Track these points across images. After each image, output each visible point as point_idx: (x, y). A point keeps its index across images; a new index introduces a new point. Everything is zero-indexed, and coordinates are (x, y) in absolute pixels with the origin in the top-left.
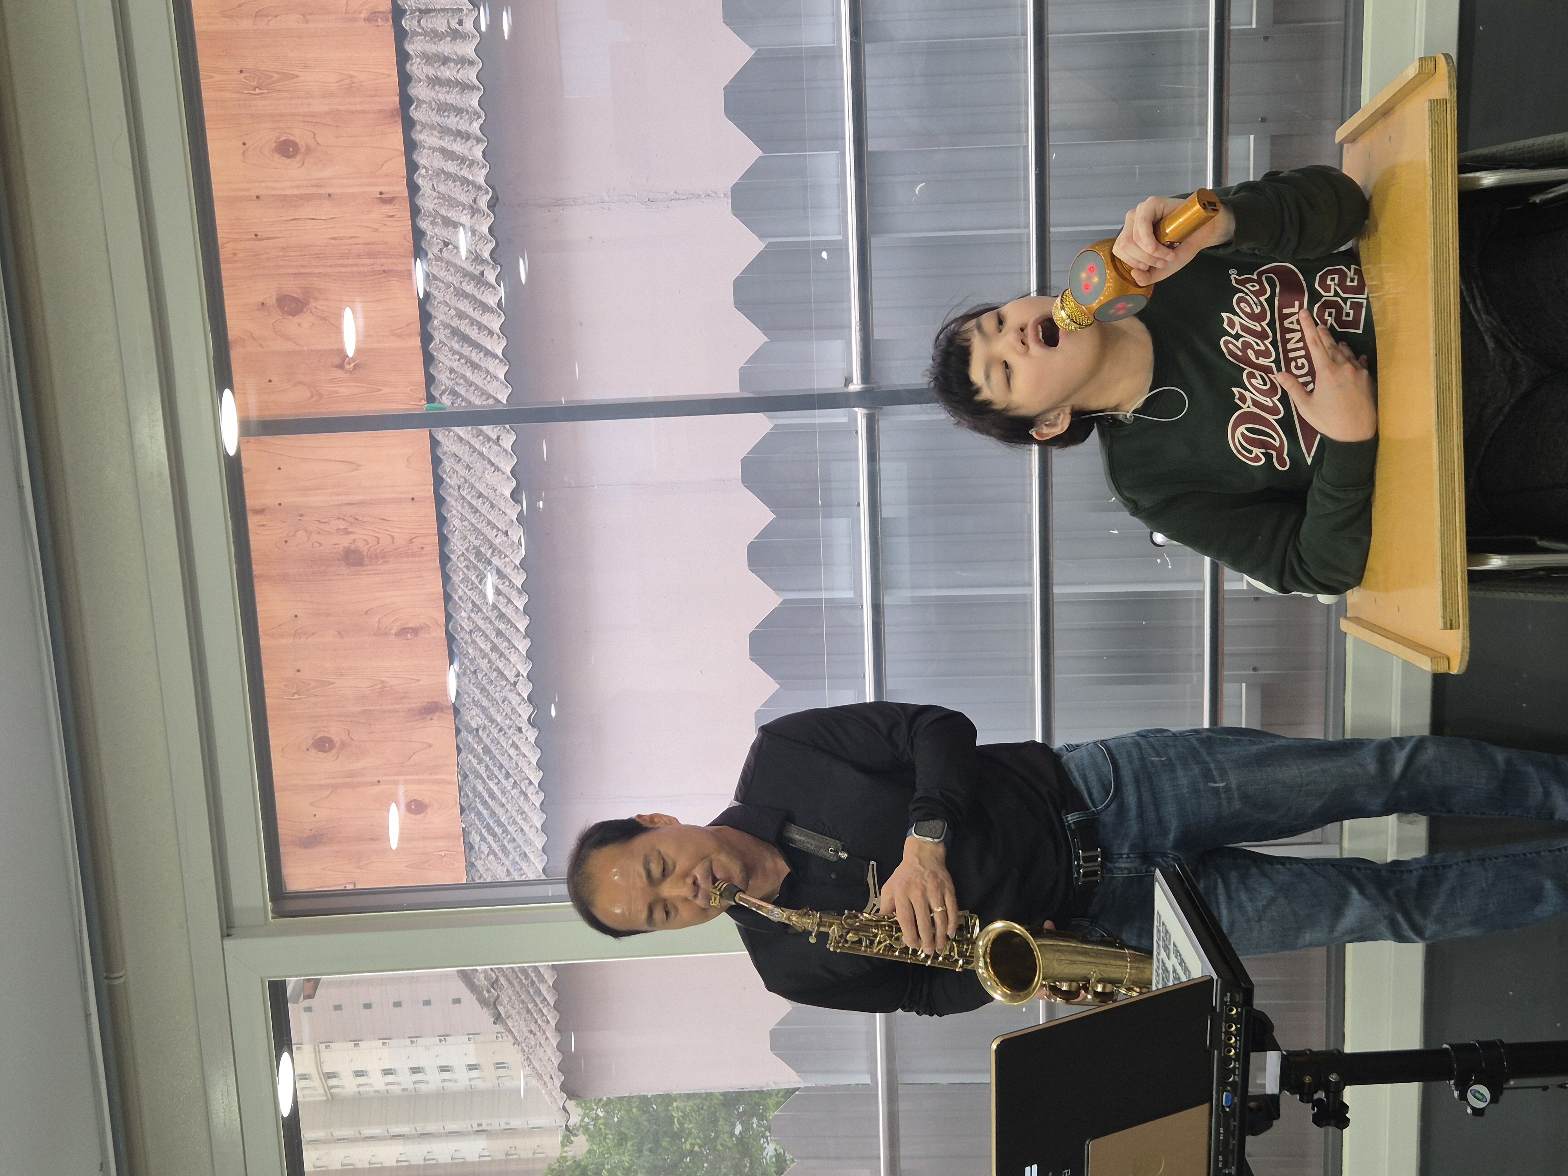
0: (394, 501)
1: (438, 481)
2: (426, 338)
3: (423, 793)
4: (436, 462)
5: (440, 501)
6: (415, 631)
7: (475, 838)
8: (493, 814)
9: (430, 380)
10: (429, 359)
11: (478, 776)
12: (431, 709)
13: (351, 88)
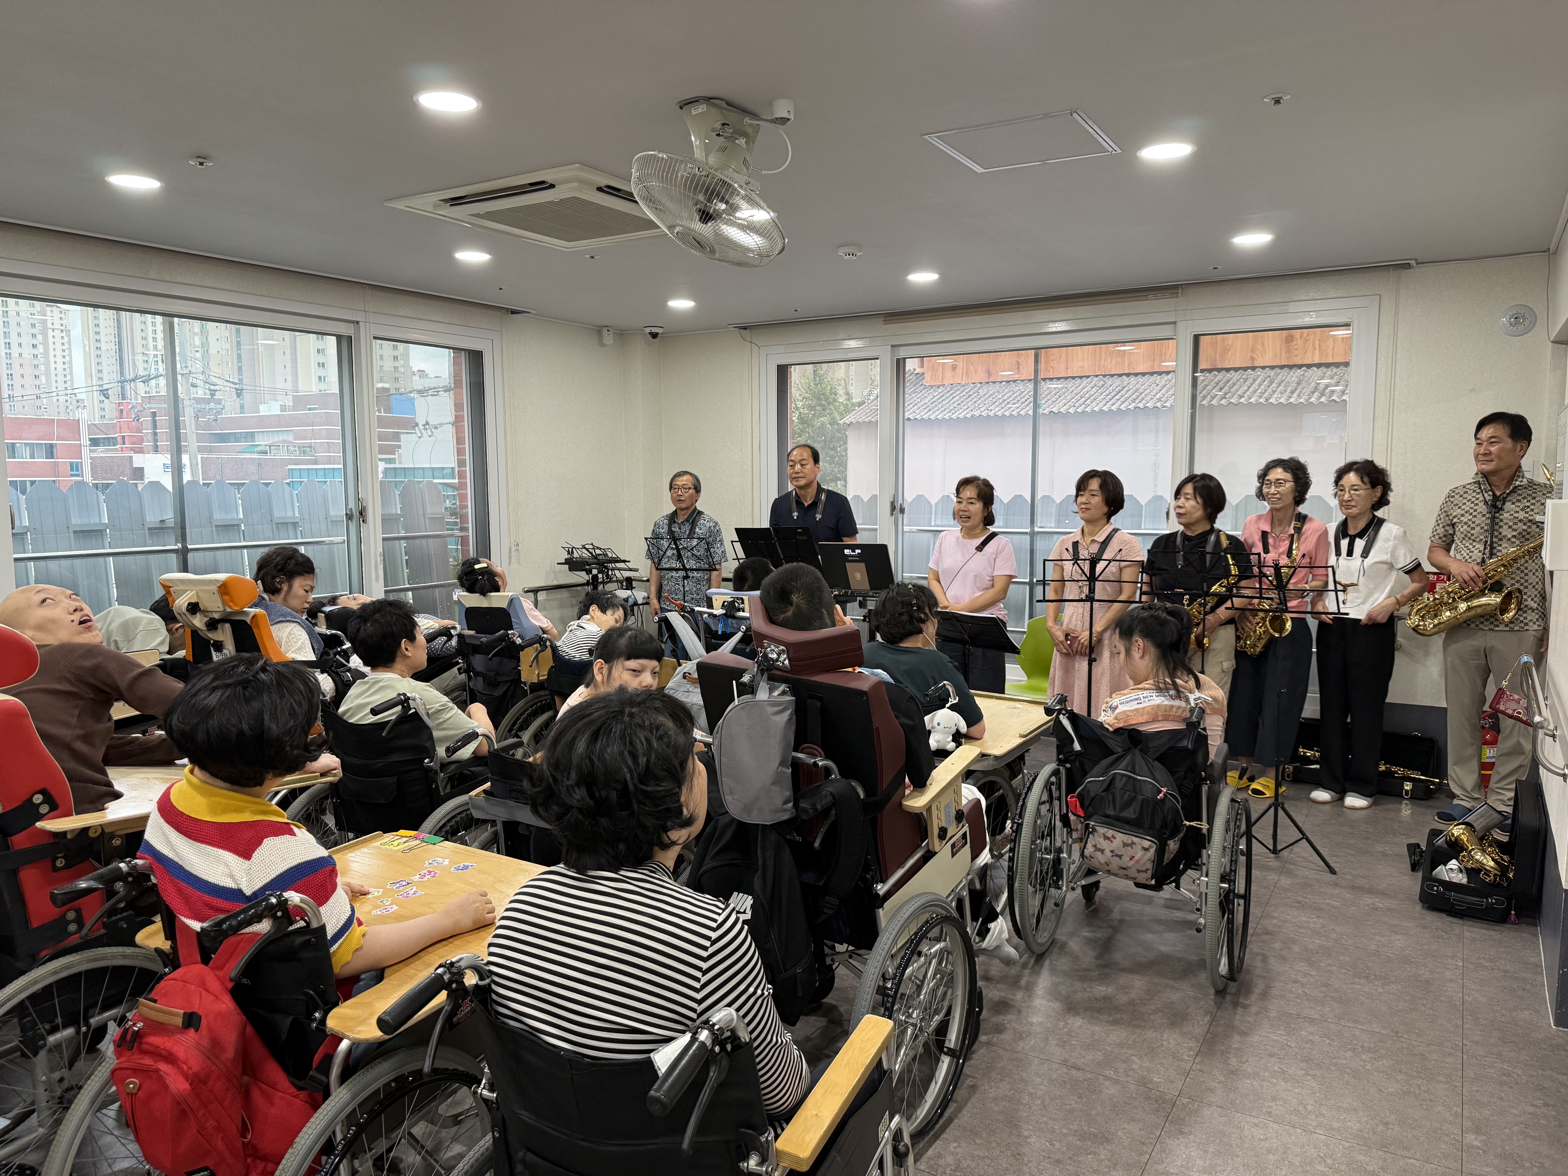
0: (1067, 361)
1: (1073, 378)
2: (1128, 375)
3: (959, 371)
4: (1081, 377)
5: (1066, 378)
6: (1018, 368)
7: (941, 389)
8: (947, 398)
9: (1112, 376)
10: (1120, 375)
11: (962, 392)
12: (989, 373)
13: (1226, 350)
